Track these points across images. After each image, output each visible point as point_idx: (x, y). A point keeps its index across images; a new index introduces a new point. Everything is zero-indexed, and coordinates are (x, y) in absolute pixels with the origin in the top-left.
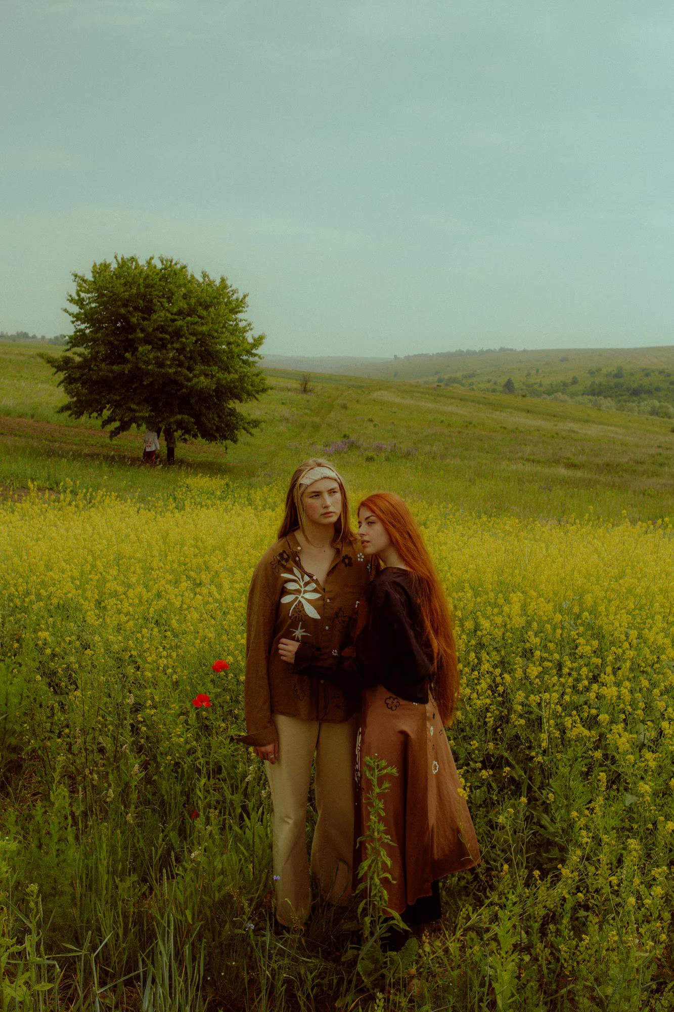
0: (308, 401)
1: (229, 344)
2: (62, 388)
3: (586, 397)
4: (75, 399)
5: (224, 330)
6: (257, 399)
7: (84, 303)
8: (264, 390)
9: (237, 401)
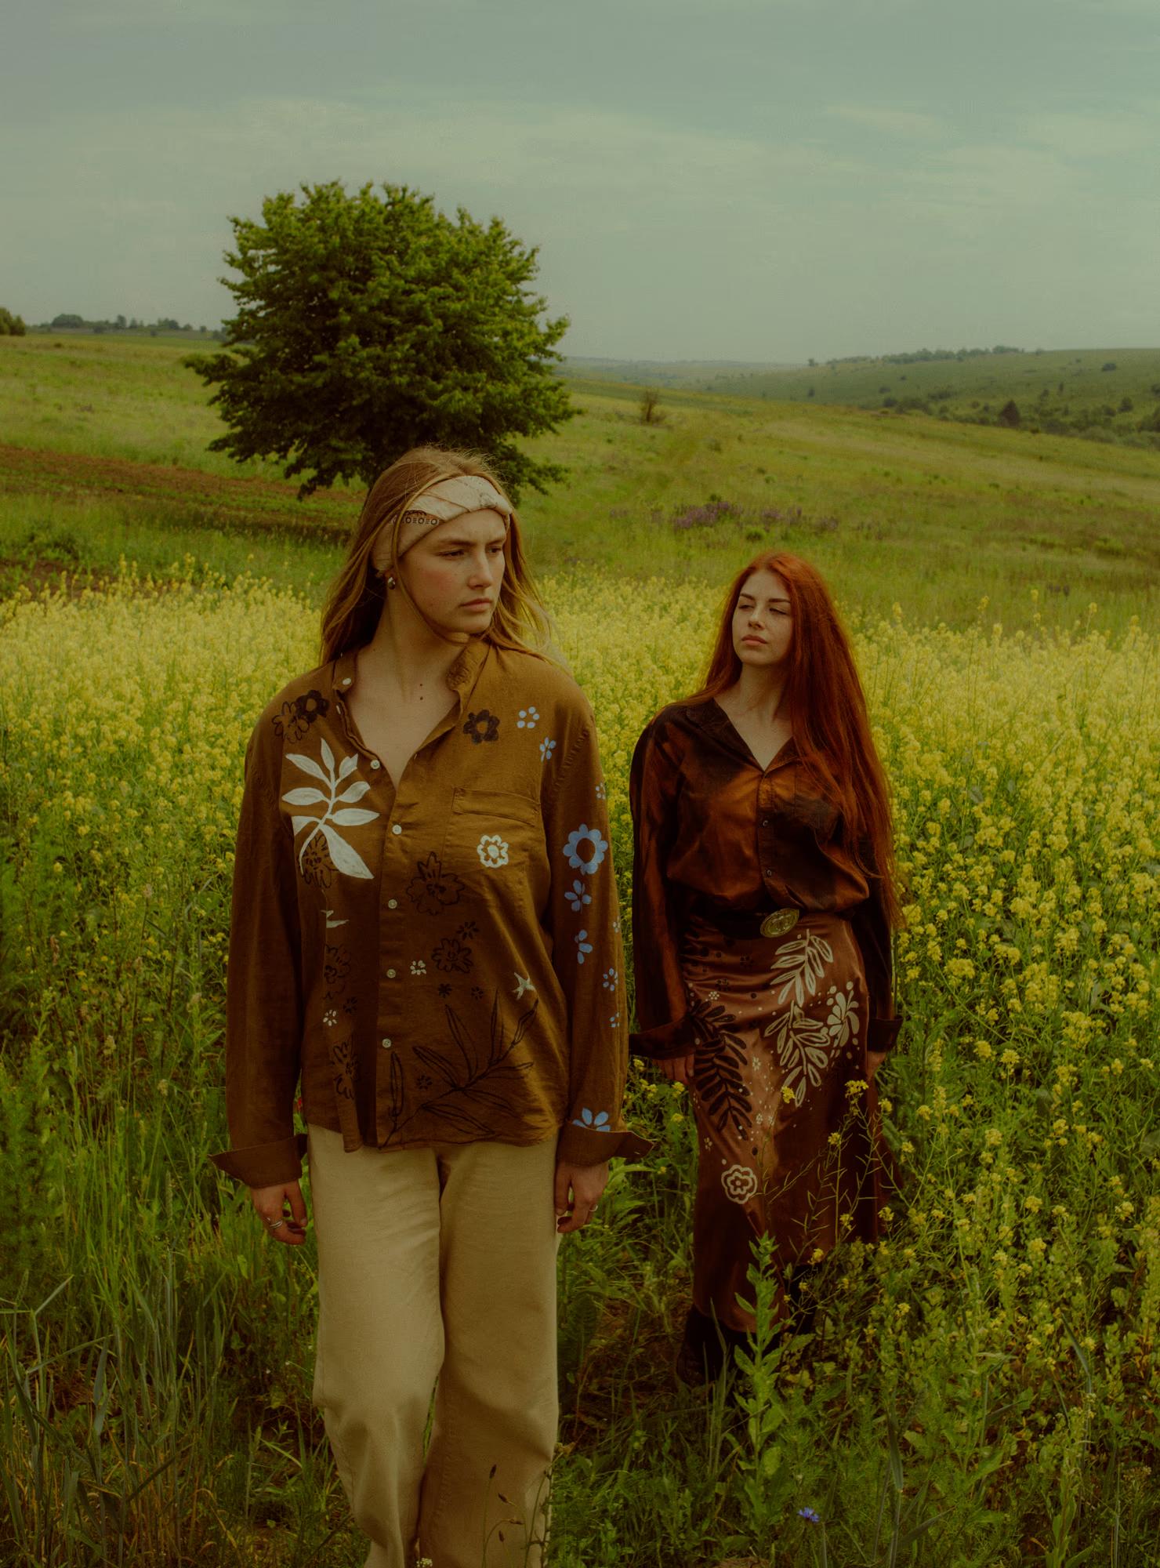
0: (653, 437)
1: (506, 334)
2: (216, 410)
3: (1145, 433)
4: (238, 429)
5: (497, 310)
6: (554, 431)
7: (256, 265)
8: (567, 415)
9: (519, 435)
